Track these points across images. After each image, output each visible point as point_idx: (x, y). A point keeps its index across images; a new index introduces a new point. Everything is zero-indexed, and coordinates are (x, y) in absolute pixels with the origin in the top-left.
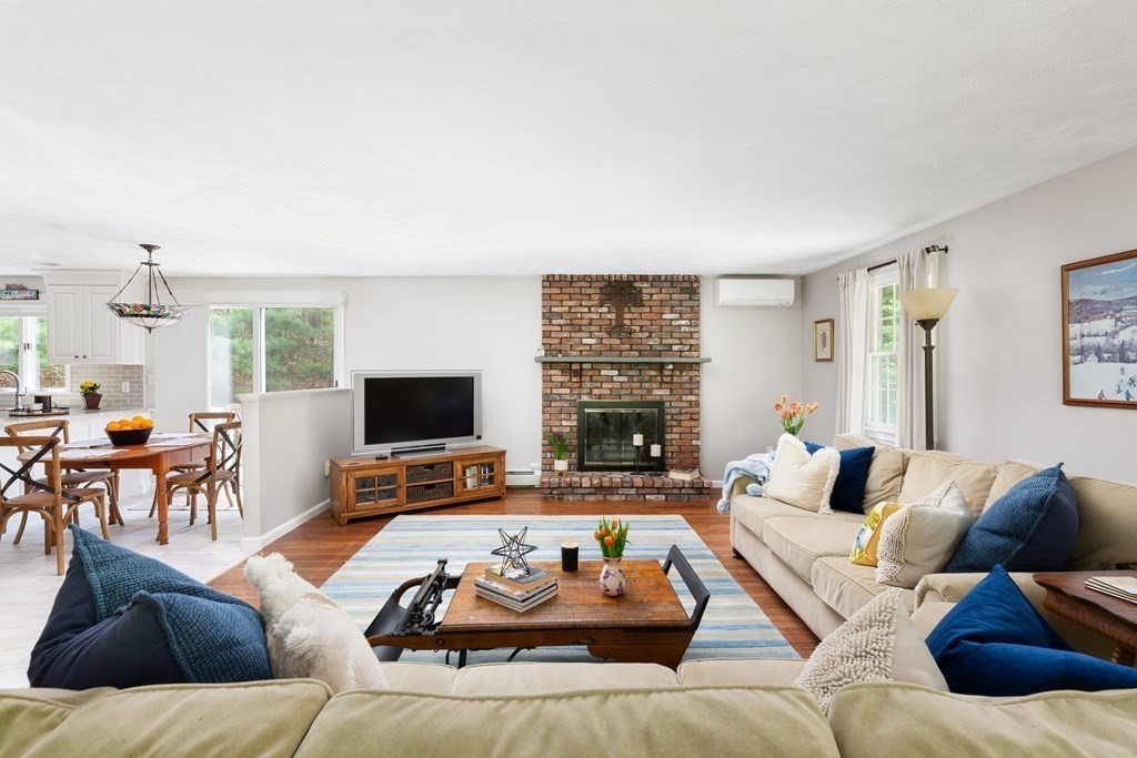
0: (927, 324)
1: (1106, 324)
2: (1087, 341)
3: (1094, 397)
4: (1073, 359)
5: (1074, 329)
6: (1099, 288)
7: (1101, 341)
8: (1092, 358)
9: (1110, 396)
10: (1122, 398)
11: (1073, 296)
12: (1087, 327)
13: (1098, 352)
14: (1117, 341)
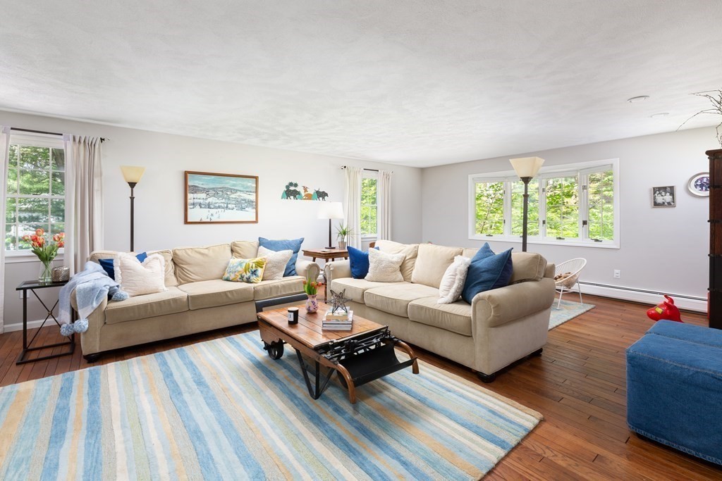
0: (132, 185)
1: (204, 196)
2: (196, 201)
3: (199, 221)
4: (189, 207)
5: (190, 196)
6: (202, 183)
7: (201, 201)
8: (198, 207)
9: (204, 220)
10: (209, 220)
11: (190, 183)
12: (195, 195)
13: (200, 205)
14: (207, 202)
